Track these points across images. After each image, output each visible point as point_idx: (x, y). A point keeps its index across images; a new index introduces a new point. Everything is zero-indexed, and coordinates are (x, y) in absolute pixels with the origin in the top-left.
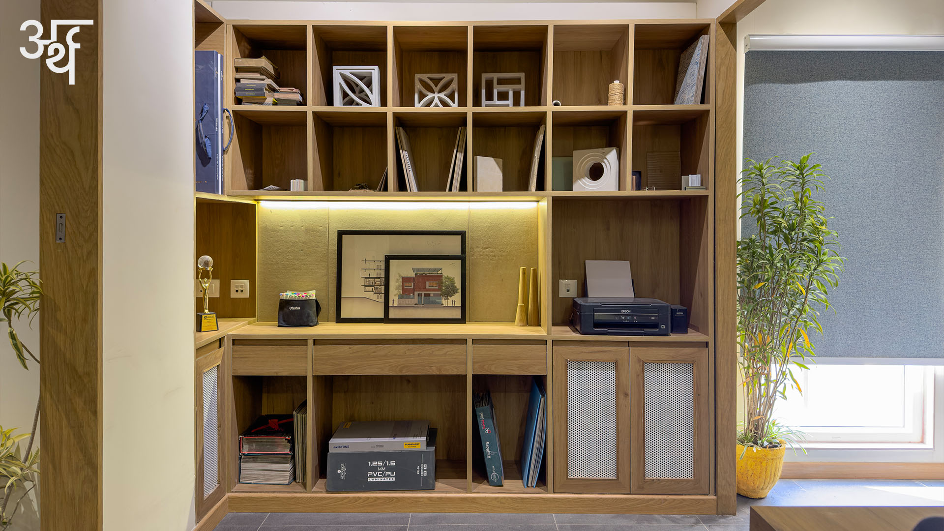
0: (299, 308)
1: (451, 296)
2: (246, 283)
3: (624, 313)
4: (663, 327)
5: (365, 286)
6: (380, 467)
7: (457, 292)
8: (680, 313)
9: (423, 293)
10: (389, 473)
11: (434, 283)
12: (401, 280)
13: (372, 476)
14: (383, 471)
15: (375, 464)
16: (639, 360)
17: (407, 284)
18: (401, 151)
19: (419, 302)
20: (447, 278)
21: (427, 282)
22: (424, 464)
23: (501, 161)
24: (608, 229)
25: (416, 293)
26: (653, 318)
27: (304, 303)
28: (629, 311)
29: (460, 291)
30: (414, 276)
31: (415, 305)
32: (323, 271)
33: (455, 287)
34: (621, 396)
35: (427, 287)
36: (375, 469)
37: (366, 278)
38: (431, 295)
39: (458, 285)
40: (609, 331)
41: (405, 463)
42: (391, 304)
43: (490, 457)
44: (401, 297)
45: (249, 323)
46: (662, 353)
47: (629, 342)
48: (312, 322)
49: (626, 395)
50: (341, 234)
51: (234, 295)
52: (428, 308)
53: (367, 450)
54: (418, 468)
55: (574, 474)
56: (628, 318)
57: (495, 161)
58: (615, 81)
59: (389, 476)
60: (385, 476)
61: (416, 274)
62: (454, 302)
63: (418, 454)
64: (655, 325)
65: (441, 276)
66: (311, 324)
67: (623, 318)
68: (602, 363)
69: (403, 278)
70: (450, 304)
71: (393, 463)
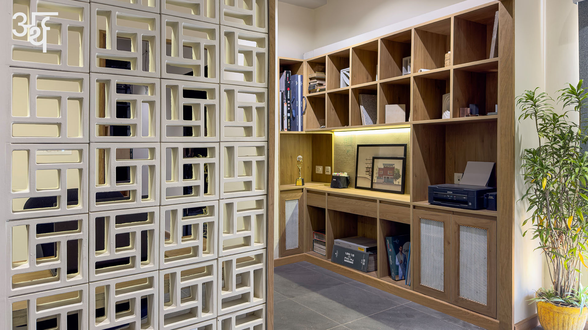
0: (335, 180)
1: (397, 179)
2: (330, 168)
3: (449, 193)
4: (470, 204)
5: (366, 172)
6: (349, 256)
7: (400, 177)
8: (491, 197)
9: (386, 176)
10: (351, 259)
11: (391, 172)
12: (378, 169)
13: (346, 259)
14: (350, 258)
15: (348, 254)
16: (456, 223)
17: (380, 172)
18: (360, 106)
19: (385, 181)
20: (397, 169)
21: (388, 171)
22: (364, 259)
23: (404, 106)
24: (483, 141)
25: (384, 176)
26: (465, 198)
27: (338, 178)
28: (452, 193)
29: (401, 176)
30: (383, 167)
31: (383, 182)
32: (353, 164)
33: (400, 174)
34: (446, 243)
35: (388, 174)
36: (347, 256)
37: (367, 168)
38: (390, 178)
39: (401, 173)
40: (441, 203)
41: (358, 256)
42: (374, 182)
43: (391, 264)
44: (378, 178)
45: (325, 185)
46: (469, 220)
47: (453, 211)
48: (340, 186)
49: (449, 243)
50: (359, 146)
51: (326, 173)
52: (388, 184)
53: (346, 247)
54: (362, 260)
55: (423, 283)
56: (451, 196)
57: (400, 106)
58: (449, 52)
59: (351, 261)
60: (350, 261)
61: (384, 167)
62: (399, 182)
63: (362, 253)
64: (466, 202)
65: (394, 168)
66: (340, 187)
67: (449, 196)
68: (438, 222)
69: (379, 169)
70: (397, 184)
71: (353, 255)
